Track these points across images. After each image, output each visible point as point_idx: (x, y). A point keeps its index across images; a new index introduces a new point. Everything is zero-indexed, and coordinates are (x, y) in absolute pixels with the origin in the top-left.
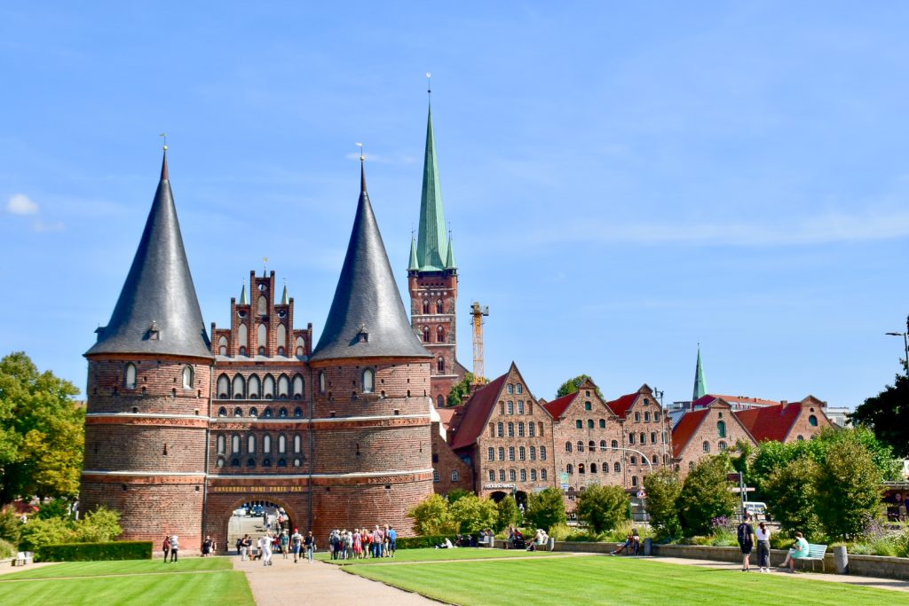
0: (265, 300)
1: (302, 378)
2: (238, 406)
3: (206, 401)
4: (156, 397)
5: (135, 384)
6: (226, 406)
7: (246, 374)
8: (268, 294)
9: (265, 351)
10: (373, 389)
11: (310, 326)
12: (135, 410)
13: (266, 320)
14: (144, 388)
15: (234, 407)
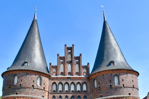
0: (71, 55)
1: (86, 84)
2: (60, 95)
3: (47, 93)
4: (25, 88)
5: (17, 83)
6: (55, 95)
7: (64, 82)
8: (71, 54)
9: (70, 73)
10: (119, 83)
11: (88, 64)
12: (17, 94)
13: (71, 62)
14: (21, 84)
15: (58, 95)
